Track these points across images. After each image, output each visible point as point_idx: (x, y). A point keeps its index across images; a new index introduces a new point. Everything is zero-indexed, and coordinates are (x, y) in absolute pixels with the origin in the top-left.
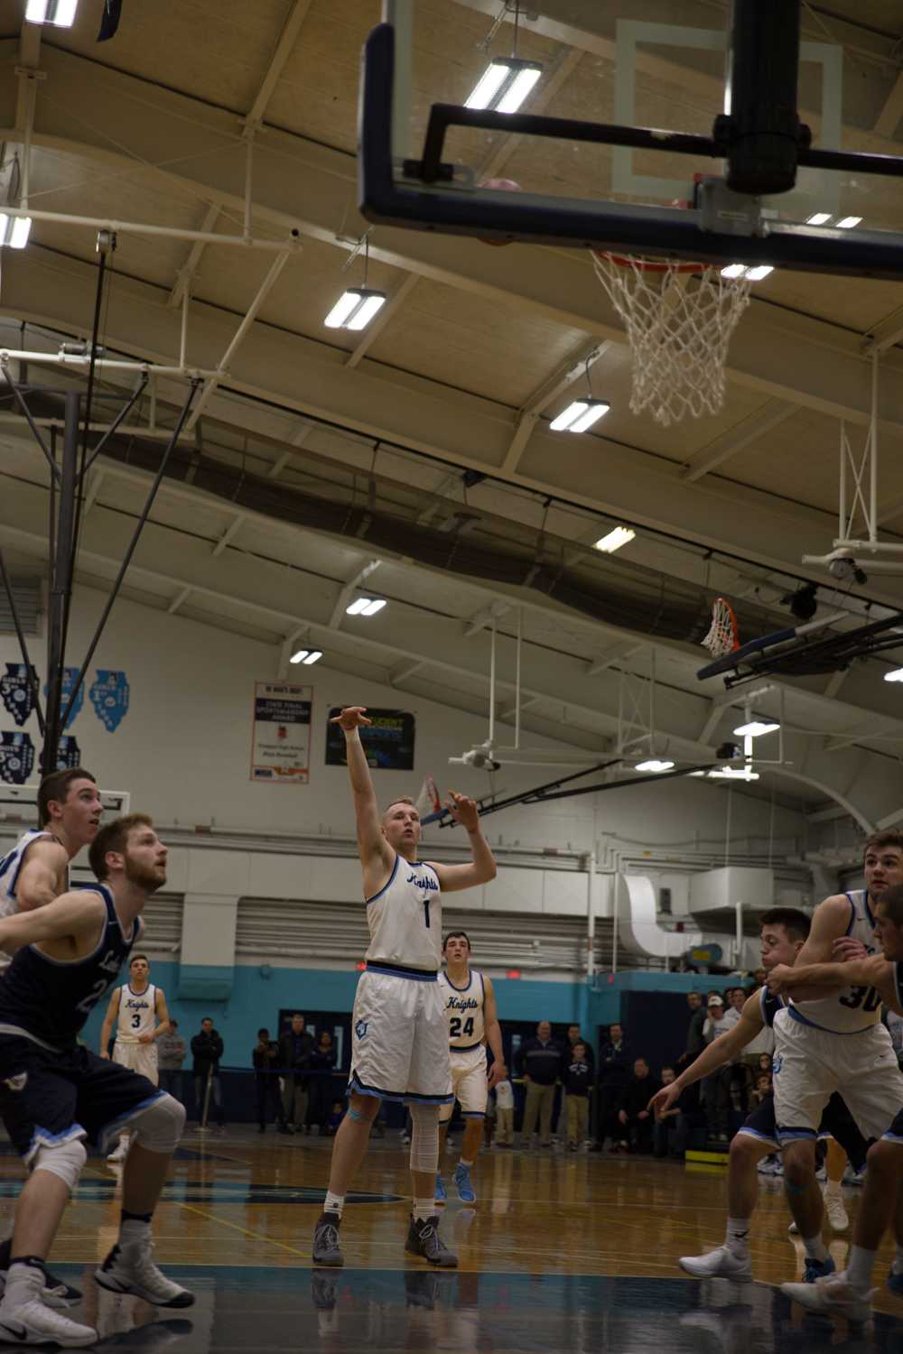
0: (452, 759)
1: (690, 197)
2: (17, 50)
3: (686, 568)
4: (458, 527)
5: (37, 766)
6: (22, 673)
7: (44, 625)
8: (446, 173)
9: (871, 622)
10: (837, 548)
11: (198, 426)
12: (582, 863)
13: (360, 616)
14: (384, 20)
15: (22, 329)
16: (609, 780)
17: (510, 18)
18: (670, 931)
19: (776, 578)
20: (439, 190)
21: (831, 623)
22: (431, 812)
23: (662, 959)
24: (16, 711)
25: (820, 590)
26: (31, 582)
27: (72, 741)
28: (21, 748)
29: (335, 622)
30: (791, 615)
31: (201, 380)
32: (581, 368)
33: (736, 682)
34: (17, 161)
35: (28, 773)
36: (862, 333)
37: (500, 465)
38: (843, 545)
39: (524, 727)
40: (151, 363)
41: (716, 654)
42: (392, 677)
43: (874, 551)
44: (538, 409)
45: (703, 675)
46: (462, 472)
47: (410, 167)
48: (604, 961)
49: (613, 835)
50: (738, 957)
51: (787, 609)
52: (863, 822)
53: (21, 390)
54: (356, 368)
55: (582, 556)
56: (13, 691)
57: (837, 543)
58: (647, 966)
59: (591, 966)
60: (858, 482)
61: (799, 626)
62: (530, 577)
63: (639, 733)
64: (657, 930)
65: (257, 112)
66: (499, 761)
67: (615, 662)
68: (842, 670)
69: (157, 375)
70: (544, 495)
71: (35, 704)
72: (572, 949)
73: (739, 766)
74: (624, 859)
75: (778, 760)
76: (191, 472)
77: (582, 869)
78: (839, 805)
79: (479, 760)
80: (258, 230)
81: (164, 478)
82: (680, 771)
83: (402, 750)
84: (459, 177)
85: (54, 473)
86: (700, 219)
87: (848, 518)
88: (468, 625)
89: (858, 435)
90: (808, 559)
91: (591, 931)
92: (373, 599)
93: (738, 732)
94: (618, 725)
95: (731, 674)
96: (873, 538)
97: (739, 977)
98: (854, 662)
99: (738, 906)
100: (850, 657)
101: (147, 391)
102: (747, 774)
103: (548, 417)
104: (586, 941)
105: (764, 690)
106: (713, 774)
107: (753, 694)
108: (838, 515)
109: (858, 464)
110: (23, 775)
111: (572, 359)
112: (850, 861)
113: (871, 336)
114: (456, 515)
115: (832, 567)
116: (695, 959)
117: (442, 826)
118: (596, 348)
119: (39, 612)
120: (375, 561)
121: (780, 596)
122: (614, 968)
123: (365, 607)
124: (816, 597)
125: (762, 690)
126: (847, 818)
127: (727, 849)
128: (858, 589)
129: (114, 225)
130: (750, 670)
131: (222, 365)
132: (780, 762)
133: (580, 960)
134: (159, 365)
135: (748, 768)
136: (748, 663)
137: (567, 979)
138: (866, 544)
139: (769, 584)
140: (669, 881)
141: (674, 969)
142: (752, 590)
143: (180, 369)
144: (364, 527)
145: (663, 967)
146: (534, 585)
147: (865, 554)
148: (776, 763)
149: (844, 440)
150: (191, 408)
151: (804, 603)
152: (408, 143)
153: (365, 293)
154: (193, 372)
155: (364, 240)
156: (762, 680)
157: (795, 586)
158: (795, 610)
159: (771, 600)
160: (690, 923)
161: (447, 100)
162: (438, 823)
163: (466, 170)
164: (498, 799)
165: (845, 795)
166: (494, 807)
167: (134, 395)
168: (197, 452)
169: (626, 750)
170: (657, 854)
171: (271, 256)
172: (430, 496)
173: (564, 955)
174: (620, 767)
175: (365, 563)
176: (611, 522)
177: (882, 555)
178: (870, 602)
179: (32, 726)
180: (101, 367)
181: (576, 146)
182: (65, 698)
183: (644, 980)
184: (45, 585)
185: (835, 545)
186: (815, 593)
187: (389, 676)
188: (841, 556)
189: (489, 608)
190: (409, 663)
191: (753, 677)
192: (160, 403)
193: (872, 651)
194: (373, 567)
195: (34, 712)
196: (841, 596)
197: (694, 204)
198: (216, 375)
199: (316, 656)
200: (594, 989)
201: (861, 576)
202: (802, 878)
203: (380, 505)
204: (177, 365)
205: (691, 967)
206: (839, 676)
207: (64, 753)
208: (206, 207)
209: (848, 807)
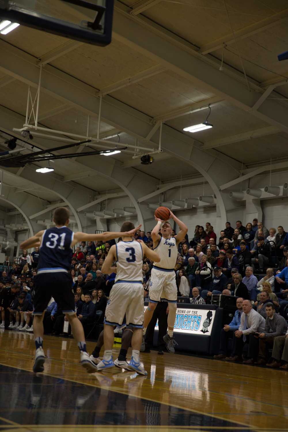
9: (33, 152)
10: (24, 127)
19: (4, 135)
21: (20, 151)
25: (17, 140)
30: (8, 147)
36: (37, 58)
38: (26, 126)
43: (36, 129)
51: (6, 145)
52: (25, 216)
60: (33, 106)
61: (10, 151)
68: (23, 166)
78: (18, 210)
87: (28, 118)
89: (34, 91)
90: (15, 129)
96: (36, 125)
98: (26, 165)
100: (26, 163)
108: (26, 117)
109: (33, 101)
112: (20, 228)
113: (40, 60)
115: (22, 133)
121: (4, 141)
124: (16, 142)
126: (21, 214)
128: (30, 141)
132: (0, 195)
138: (34, 127)
147: (33, 130)
149: (29, 92)
151: (12, 144)
157: (10, 138)
158: (9, 146)
159: (1, 142)
165: (20, 207)
177: (38, 131)
178: (33, 146)
185: (24, 126)
186: (16, 141)
188: (25, 130)
193: (33, 161)
196: (24, 143)
201: (31, 137)
202: (4, 233)
206: (21, 169)
209: (21, 211)
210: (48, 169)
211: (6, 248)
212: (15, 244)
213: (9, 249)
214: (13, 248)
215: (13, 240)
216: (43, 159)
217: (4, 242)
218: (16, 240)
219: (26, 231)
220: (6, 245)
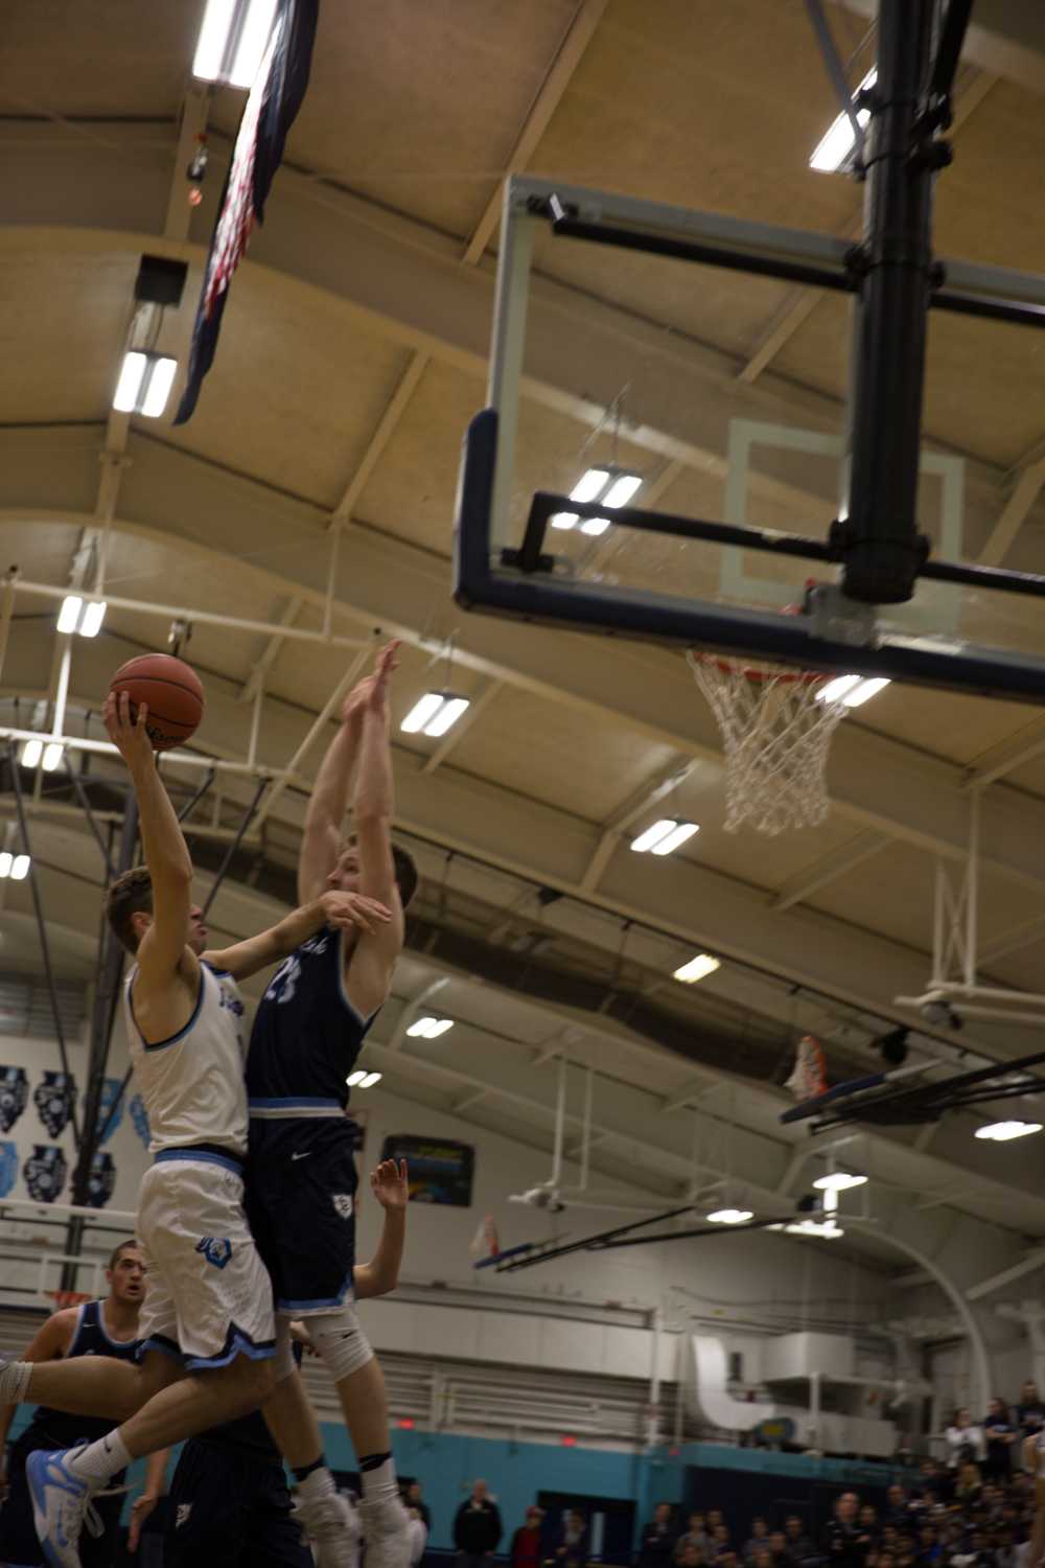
0: (514, 1198)
1: (801, 603)
2: (103, 435)
3: (772, 1004)
4: (532, 946)
5: (69, 1183)
6: (60, 1082)
7: (87, 1030)
8: (546, 564)
9: (965, 1072)
10: (932, 990)
11: (263, 828)
12: (647, 1320)
13: (420, 1039)
14: (488, 405)
15: (88, 717)
16: (681, 1229)
17: (610, 427)
18: (738, 1400)
19: (865, 1019)
20: (537, 581)
21: (923, 1071)
22: (487, 1254)
23: (730, 1432)
24: (51, 1123)
25: (911, 1034)
26: (77, 985)
27: (107, 1159)
28: (53, 1163)
29: (396, 1041)
30: (881, 1059)
31: (269, 779)
32: (668, 787)
33: (822, 1129)
34: (94, 547)
35: (58, 1190)
36: (963, 766)
37: (578, 882)
38: (938, 988)
39: (593, 1167)
40: (217, 758)
41: (800, 1097)
42: (454, 1104)
43: (970, 995)
44: (622, 826)
45: (787, 1118)
46: (537, 889)
47: (509, 557)
48: (667, 1430)
49: (681, 1290)
50: (812, 1434)
51: (876, 1053)
52: (951, 1290)
53: (82, 781)
54: (434, 774)
55: (660, 985)
56: (48, 1102)
57: (934, 983)
58: (713, 1439)
59: (653, 1436)
60: (955, 920)
61: (891, 1070)
62: (606, 1005)
63: (711, 1180)
64: (726, 1399)
65: (345, 508)
66: (565, 1202)
67: (692, 1100)
68: (934, 1119)
69: (225, 772)
70: (624, 917)
71: (71, 1116)
72: (630, 1415)
73: (820, 1220)
74: (695, 1318)
75: (860, 1215)
76: (253, 877)
77: (647, 1326)
78: (925, 1270)
79: (542, 1200)
80: (340, 627)
81: (225, 882)
82: (756, 1224)
83: (460, 1184)
84: (559, 569)
85: (110, 871)
86: (812, 626)
87: (943, 959)
88: (537, 1052)
89: (956, 871)
90: (902, 1000)
91: (655, 1395)
92: (439, 1019)
93: (819, 1184)
94: (691, 1169)
95: (815, 1119)
96: (970, 981)
97: (812, 1457)
98: (946, 1115)
99: (814, 1376)
100: (941, 1108)
101: (214, 788)
102: (829, 1230)
103: (631, 836)
104: (648, 1407)
105: (848, 1140)
106: (793, 1229)
107: (838, 1143)
108: (929, 955)
109: (956, 898)
110: (53, 1192)
111: (660, 776)
112: (936, 1334)
113: (972, 770)
114: (531, 934)
115: (926, 1010)
116: (766, 1434)
117: (500, 1270)
118: (684, 766)
119: (83, 1016)
120: (441, 978)
121: (865, 1039)
122: (678, 1439)
123: (429, 1028)
124: (907, 1042)
125: (848, 1139)
126: (933, 1286)
127: (804, 1312)
128: (952, 1035)
129: (191, 615)
130: (835, 1116)
131: (294, 762)
132: (862, 1218)
133: (641, 1429)
134: (228, 760)
135: (830, 1224)
136: (838, 1109)
137: (627, 1449)
138: (962, 988)
139: (859, 1026)
140: (743, 1345)
141: (743, 1444)
142: (840, 1029)
143: (249, 766)
144: (432, 942)
145: (730, 1441)
146: (611, 1012)
147: (961, 997)
148: (861, 1219)
149: (942, 877)
150: (258, 807)
151: (894, 1047)
152: (507, 531)
153: (448, 697)
154: (262, 770)
155: (448, 641)
156: (847, 1129)
157: (887, 1029)
158: (885, 1054)
159: (859, 1043)
160: (763, 1392)
161: (550, 489)
162: (492, 1268)
163: (568, 563)
164: (562, 1244)
165: (933, 1258)
166: (556, 1253)
167: (198, 793)
168: (260, 855)
169: (703, 1196)
170: (729, 1313)
171: (351, 654)
172: (505, 913)
173: (623, 1422)
174: (691, 1216)
175: (432, 980)
176: (691, 950)
177: (978, 1000)
178: (965, 1051)
179: (66, 1141)
180: (166, 762)
181: (684, 544)
182: (104, 1111)
183: (709, 1454)
184: (91, 990)
185: (930, 987)
186: (906, 1037)
187: (450, 1103)
188: (937, 999)
189: (559, 1035)
190: (471, 1091)
191: (840, 1123)
192: (226, 802)
194: (440, 984)
195: (69, 1127)
196: (935, 1042)
197: (805, 610)
198: (285, 774)
199: (375, 1077)
200: (657, 1462)
201: (956, 1022)
202: (884, 1349)
203: (451, 920)
204: (245, 761)
205: (761, 1443)
206: (929, 1130)
207: (99, 1171)
208: (285, 601)
209: (935, 1272)
210: (1021, 1124)
211: (895, 1404)
212: (925, 1388)
213: (906, 1406)
214: (919, 1402)
215: (914, 1373)
216: (1001, 1093)
217: (886, 1384)
218: (927, 1373)
219: (954, 1343)
220: (891, 1394)
